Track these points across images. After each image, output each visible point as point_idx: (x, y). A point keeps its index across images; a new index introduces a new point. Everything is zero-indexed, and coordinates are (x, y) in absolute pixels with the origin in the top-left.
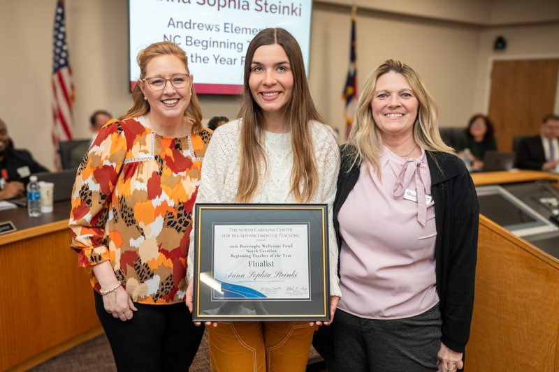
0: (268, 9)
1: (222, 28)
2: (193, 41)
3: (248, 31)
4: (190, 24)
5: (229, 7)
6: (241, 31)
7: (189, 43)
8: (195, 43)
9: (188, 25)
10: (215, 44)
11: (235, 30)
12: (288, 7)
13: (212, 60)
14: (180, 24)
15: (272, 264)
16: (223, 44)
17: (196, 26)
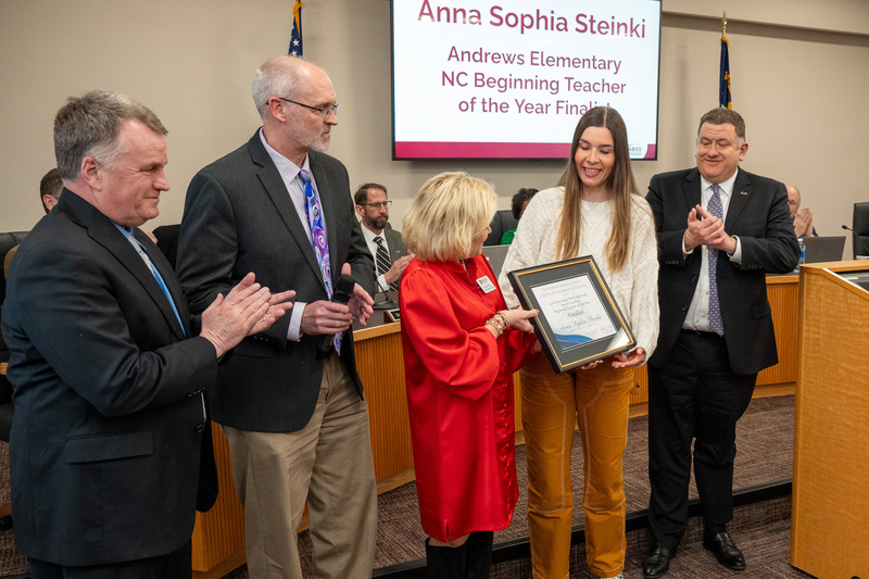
0: (595, 28)
1: (527, 59)
2: (485, 80)
3: (567, 61)
4: (481, 54)
5: (538, 28)
6: (555, 63)
7: (480, 83)
8: (488, 82)
9: (477, 57)
10: (518, 83)
11: (547, 61)
12: (625, 25)
13: (513, 107)
14: (466, 55)
15: (582, 312)
16: (529, 83)
17: (489, 57)
